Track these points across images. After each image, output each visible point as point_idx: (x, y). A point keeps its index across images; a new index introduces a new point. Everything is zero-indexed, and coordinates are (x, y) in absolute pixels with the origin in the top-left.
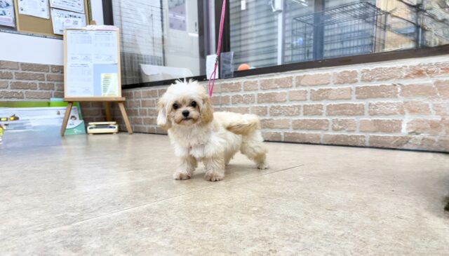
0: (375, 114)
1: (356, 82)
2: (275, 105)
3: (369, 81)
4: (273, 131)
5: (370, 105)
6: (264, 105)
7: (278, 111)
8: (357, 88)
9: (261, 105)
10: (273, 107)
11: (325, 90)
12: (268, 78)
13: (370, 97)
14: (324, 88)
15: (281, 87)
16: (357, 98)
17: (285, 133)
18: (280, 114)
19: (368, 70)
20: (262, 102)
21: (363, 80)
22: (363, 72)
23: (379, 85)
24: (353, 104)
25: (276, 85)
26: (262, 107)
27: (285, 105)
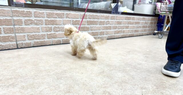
0: (92, 30)
1: (87, 18)
2: (56, 26)
3: (90, 19)
4: (56, 39)
5: (91, 27)
6: (50, 26)
7: (58, 29)
8: (87, 21)
9: (48, 26)
10: (55, 27)
11: (78, 21)
12: (51, 12)
13: (91, 24)
14: (77, 20)
15: (59, 17)
16: (87, 24)
17: (63, 40)
18: (59, 31)
19: (90, 15)
20: (49, 24)
21: (89, 18)
22: (89, 15)
23: (93, 20)
24: (86, 27)
25: (56, 16)
26: (48, 27)
27: (62, 26)
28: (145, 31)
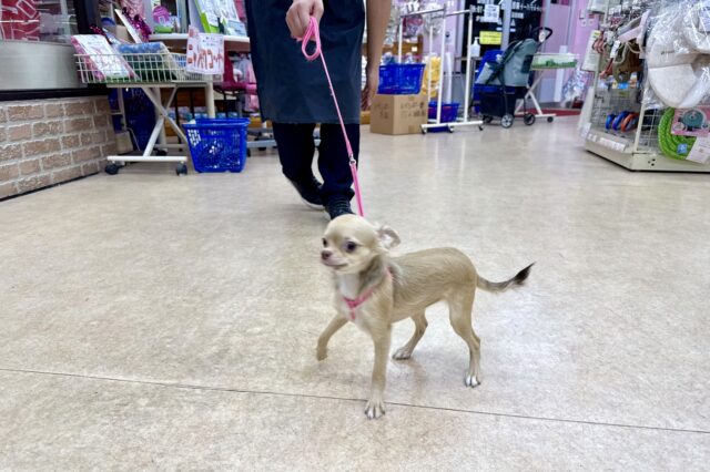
28: (57, 166)
